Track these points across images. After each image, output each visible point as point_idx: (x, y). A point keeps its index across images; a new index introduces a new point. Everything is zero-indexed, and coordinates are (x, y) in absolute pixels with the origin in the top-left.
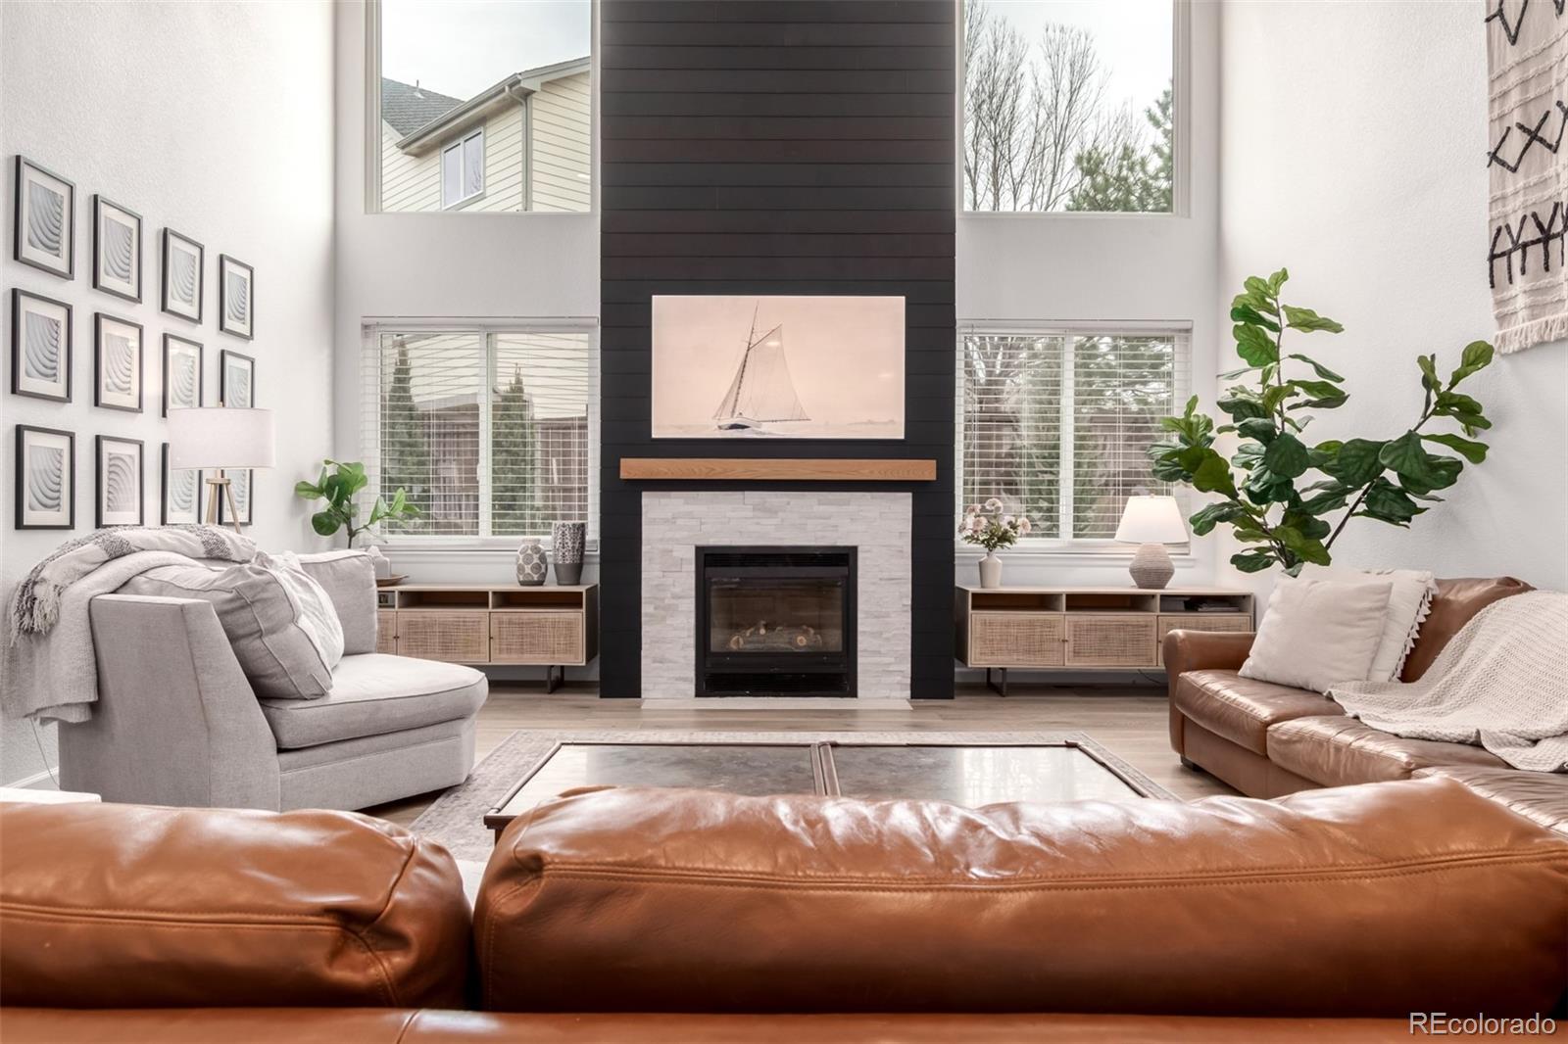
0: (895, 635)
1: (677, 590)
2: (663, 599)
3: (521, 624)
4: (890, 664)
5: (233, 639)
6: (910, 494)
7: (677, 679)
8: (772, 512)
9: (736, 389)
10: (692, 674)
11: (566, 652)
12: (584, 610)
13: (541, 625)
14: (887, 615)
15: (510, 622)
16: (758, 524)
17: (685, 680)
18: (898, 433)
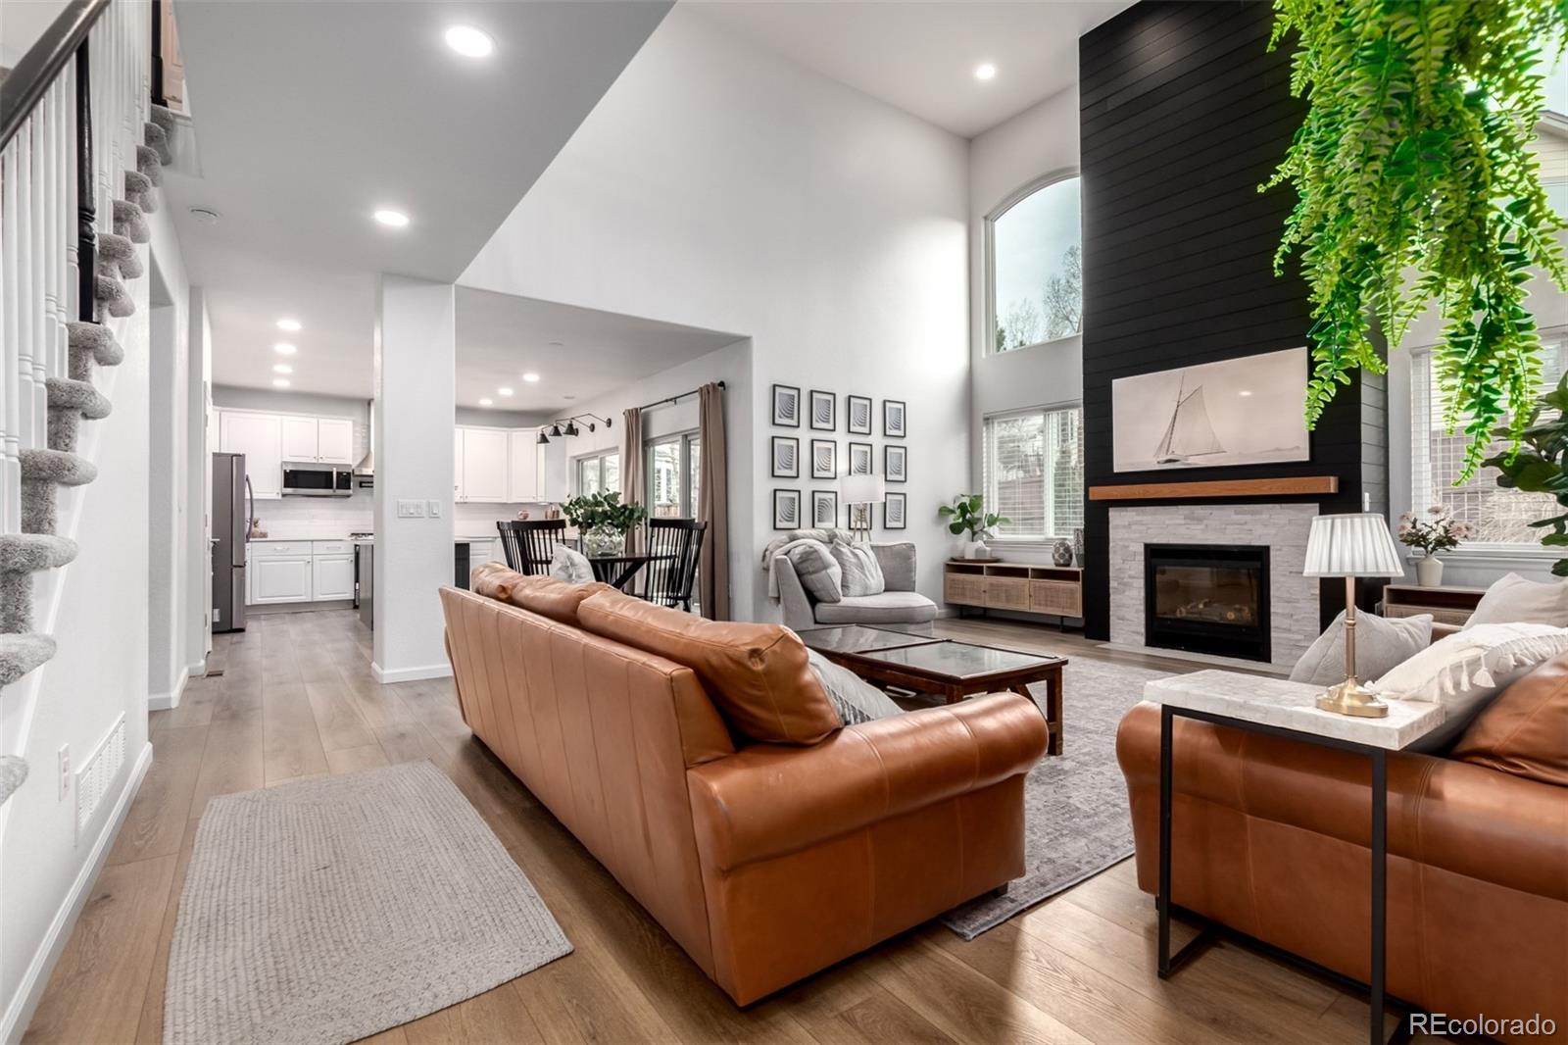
0: (1303, 618)
1: (1132, 573)
2: (1123, 579)
3: (1046, 589)
4: (1300, 641)
5: (799, 575)
6: (1317, 505)
7: (1134, 632)
8: (1199, 520)
9: (1169, 436)
10: (1142, 630)
11: (1070, 608)
12: (1080, 583)
13: (1057, 590)
14: (1297, 601)
15: (1040, 587)
16: (1188, 528)
17: (1138, 633)
18: (1304, 455)
